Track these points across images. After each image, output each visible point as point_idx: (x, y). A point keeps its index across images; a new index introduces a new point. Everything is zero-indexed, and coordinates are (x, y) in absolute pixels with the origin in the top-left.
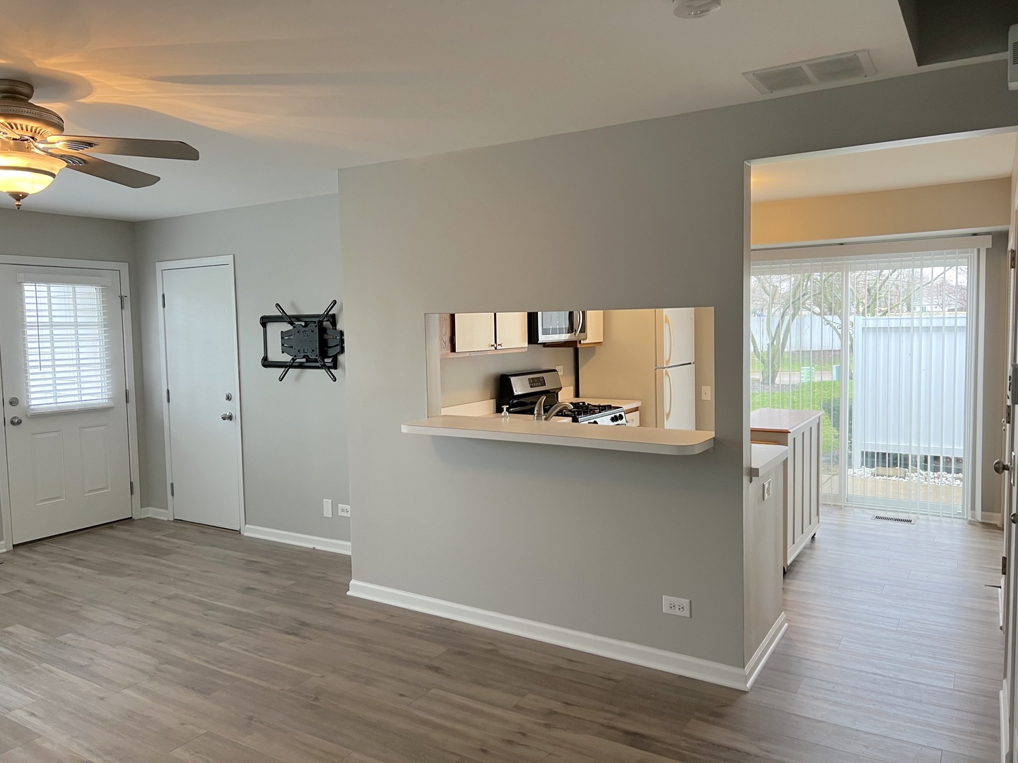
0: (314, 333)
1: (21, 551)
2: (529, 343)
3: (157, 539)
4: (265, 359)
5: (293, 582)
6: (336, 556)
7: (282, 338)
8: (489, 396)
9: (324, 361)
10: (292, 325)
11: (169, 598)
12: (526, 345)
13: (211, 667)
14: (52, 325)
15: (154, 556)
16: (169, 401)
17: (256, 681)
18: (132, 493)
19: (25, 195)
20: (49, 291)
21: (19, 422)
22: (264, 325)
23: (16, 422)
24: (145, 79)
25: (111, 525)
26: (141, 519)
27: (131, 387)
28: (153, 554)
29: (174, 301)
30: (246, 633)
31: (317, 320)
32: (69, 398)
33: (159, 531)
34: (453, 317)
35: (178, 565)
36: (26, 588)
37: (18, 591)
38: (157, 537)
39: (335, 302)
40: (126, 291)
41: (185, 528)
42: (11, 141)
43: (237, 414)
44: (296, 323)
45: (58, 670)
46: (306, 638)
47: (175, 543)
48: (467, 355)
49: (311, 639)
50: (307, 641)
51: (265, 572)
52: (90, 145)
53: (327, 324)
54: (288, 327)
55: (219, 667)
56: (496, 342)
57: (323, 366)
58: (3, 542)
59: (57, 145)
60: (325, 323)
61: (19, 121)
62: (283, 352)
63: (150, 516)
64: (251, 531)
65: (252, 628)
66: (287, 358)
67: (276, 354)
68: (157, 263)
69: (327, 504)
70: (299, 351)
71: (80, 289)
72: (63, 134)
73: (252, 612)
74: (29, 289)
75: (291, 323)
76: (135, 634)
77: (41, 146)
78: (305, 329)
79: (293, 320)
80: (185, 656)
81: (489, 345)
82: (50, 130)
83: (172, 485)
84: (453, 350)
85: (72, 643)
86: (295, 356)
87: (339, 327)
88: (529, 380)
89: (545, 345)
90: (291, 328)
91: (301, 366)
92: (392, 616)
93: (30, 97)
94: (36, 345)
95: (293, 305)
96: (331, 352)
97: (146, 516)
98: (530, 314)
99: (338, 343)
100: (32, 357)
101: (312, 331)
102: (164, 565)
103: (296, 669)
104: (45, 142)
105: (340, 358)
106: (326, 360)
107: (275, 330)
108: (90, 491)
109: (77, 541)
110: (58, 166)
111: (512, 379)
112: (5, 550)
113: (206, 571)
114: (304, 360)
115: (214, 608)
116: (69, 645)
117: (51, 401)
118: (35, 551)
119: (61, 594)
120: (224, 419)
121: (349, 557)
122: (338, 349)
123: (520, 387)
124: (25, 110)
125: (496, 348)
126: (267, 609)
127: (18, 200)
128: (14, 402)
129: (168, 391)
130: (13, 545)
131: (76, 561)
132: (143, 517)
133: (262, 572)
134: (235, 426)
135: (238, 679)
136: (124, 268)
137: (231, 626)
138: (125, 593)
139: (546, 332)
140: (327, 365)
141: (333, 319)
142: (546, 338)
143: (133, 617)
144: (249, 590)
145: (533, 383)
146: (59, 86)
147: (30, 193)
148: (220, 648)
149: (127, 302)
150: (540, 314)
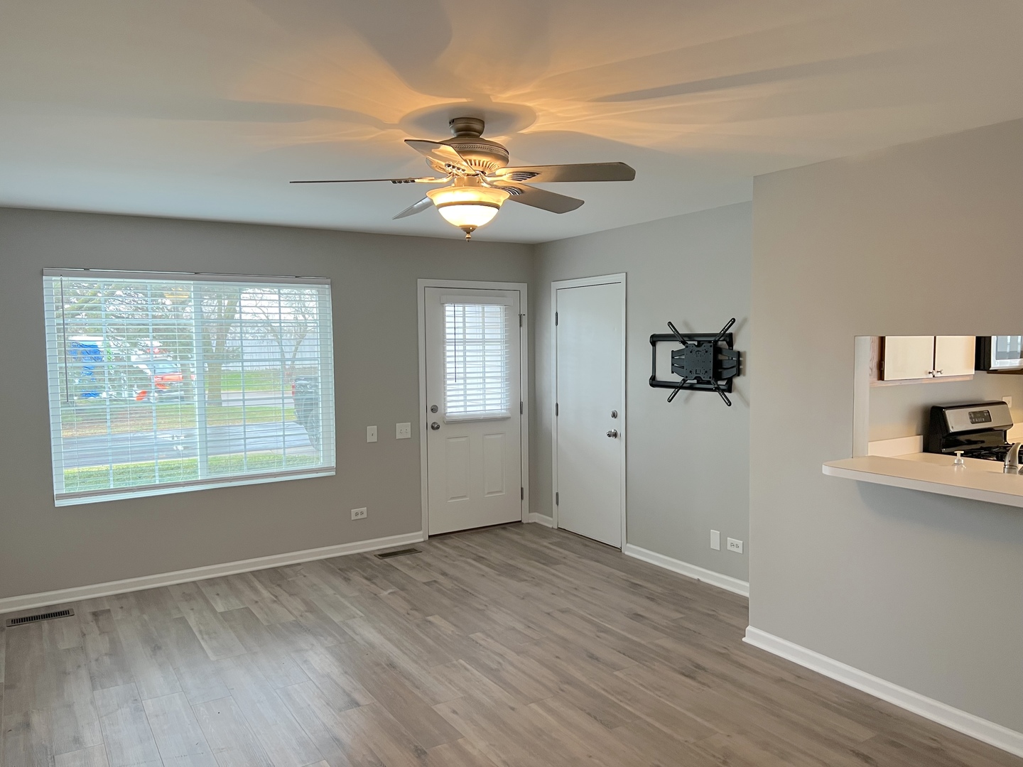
0: (708, 353)
1: (435, 542)
2: (975, 370)
3: (545, 547)
4: (653, 378)
5: (682, 616)
6: (724, 592)
7: (673, 358)
8: (914, 433)
9: (717, 383)
10: (684, 344)
11: (563, 611)
12: (973, 372)
13: (610, 697)
14: (465, 342)
15: (544, 564)
16: (557, 415)
17: (657, 725)
18: (522, 498)
19: (474, 228)
20: (464, 311)
21: (438, 428)
22: (653, 343)
23: (435, 427)
24: (589, 101)
25: (503, 526)
26: (528, 523)
27: (525, 400)
28: (544, 562)
29: (567, 319)
30: (641, 665)
31: (712, 339)
32: (475, 409)
33: (545, 538)
34: (882, 340)
35: (566, 577)
36: (441, 579)
37: (435, 581)
38: (545, 544)
39: (733, 321)
40: (524, 311)
41: (569, 538)
42: (465, 177)
43: (622, 431)
44: (689, 342)
45: (473, 669)
46: (704, 684)
47: (561, 553)
48: (898, 383)
49: (709, 687)
50: (706, 688)
51: (652, 600)
52: (532, 174)
53: (722, 344)
54: (680, 346)
55: (618, 699)
56: (934, 369)
57: (717, 389)
58: (421, 533)
59: (504, 178)
60: (720, 343)
61: (473, 157)
62: (673, 372)
63: (537, 521)
64: (632, 551)
65: (646, 661)
66: (677, 378)
67: (665, 374)
68: (552, 283)
69: (715, 536)
70: (691, 372)
71: (488, 308)
72: (508, 165)
73: (643, 642)
74: (449, 309)
75: (684, 343)
76: (536, 644)
77: (489, 179)
78: (699, 349)
79: (685, 339)
80: (583, 679)
81: (926, 372)
82: (498, 163)
83: (557, 494)
84: (881, 377)
85: (482, 642)
86: (687, 377)
87: (736, 347)
88: (970, 414)
89: (995, 372)
90: (684, 347)
91: (692, 387)
92: (799, 677)
93: (481, 133)
94: (453, 359)
95: (686, 324)
96: (726, 374)
97: (533, 521)
98: (979, 340)
99: (735, 364)
100: (450, 368)
101: (706, 352)
102: (554, 575)
103: (699, 720)
104: (493, 175)
105: (737, 381)
106: (719, 383)
107: (665, 349)
108: (488, 493)
109: (477, 538)
110: (502, 197)
111: (948, 413)
112: (422, 540)
113: (594, 588)
114: (695, 381)
115: (606, 631)
116: (481, 645)
117: (462, 409)
118: (446, 544)
119: (470, 591)
120: (609, 436)
121: (746, 599)
122: (734, 371)
123: (957, 422)
124: (478, 146)
125: (934, 376)
126: (659, 642)
127: (468, 233)
128: (434, 409)
129: (557, 405)
130: (429, 536)
131: (479, 559)
132: (530, 522)
133: (648, 598)
134: (619, 444)
135: (639, 718)
136: (523, 287)
137: (624, 654)
138: (523, 599)
139: (999, 357)
140: (722, 387)
141: (730, 339)
142: (1001, 363)
143: (531, 625)
144: (637, 617)
145: (974, 418)
146: (507, 119)
147: (478, 225)
148: (617, 677)
149: (525, 319)
150: (994, 339)
